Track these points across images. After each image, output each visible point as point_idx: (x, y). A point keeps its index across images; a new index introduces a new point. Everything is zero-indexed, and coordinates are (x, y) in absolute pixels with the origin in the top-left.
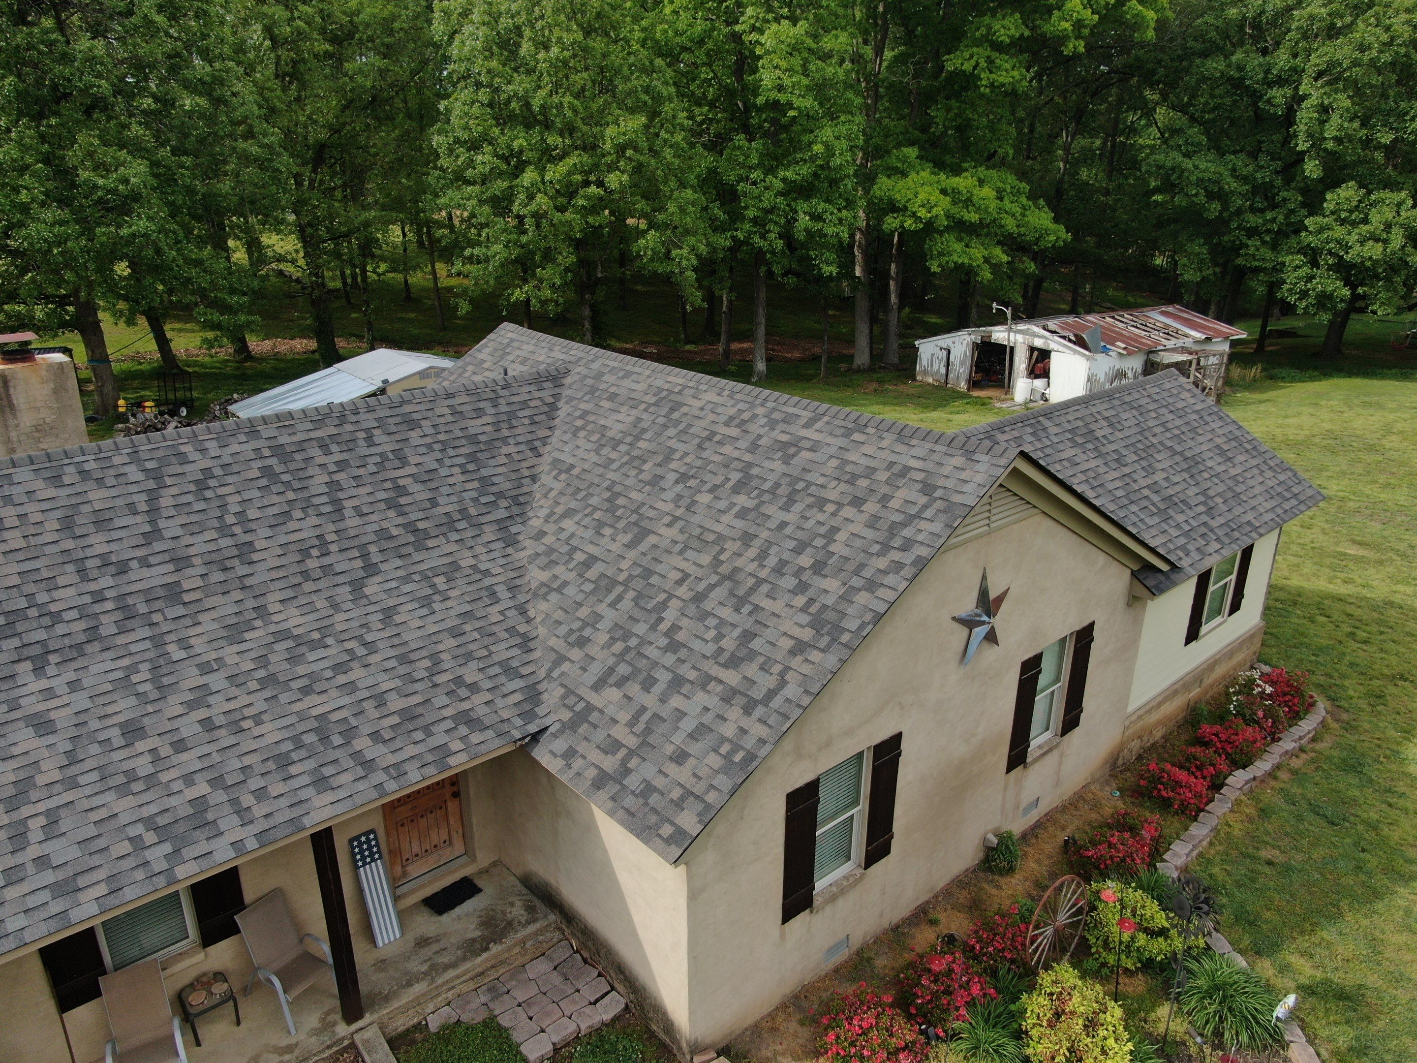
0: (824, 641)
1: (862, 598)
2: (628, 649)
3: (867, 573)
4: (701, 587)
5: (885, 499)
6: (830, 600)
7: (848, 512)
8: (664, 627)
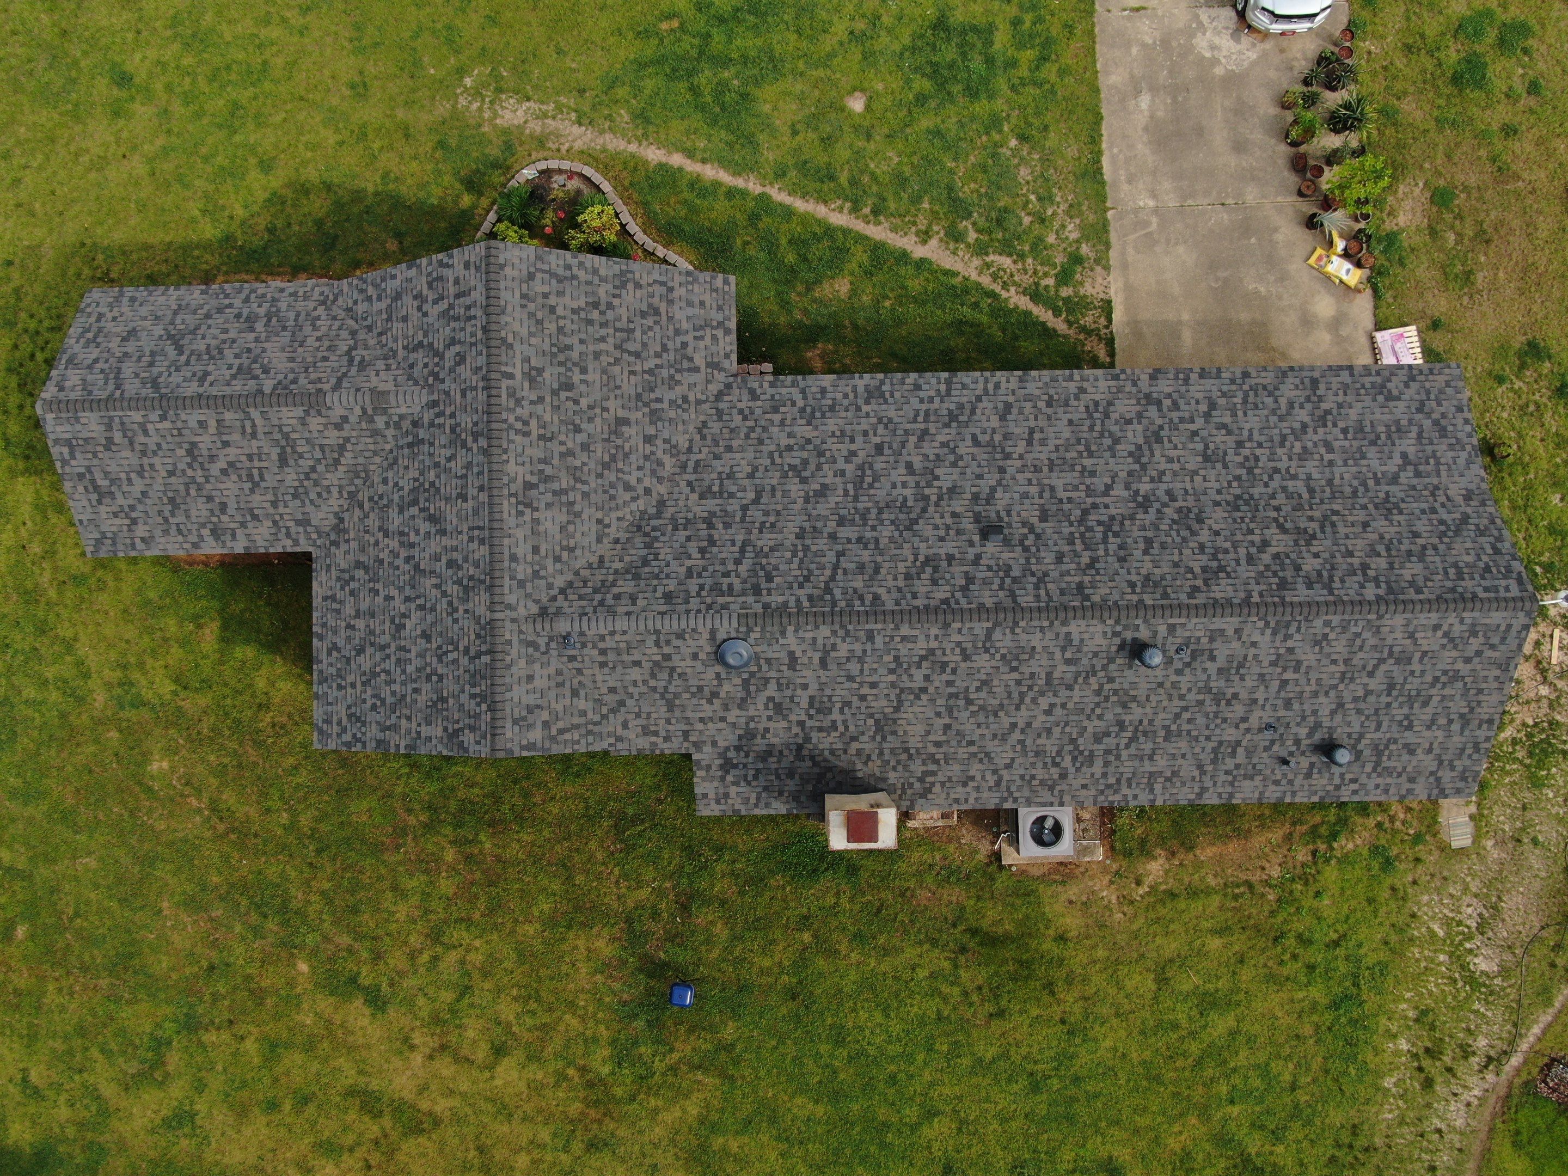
0: (630, 276)
1: (603, 272)
2: (677, 371)
3: (589, 278)
4: (632, 359)
5: (545, 296)
6: (610, 287)
7: (560, 311)
8: (658, 361)
